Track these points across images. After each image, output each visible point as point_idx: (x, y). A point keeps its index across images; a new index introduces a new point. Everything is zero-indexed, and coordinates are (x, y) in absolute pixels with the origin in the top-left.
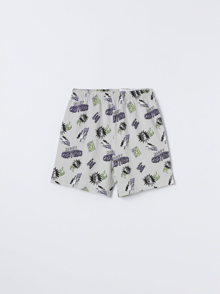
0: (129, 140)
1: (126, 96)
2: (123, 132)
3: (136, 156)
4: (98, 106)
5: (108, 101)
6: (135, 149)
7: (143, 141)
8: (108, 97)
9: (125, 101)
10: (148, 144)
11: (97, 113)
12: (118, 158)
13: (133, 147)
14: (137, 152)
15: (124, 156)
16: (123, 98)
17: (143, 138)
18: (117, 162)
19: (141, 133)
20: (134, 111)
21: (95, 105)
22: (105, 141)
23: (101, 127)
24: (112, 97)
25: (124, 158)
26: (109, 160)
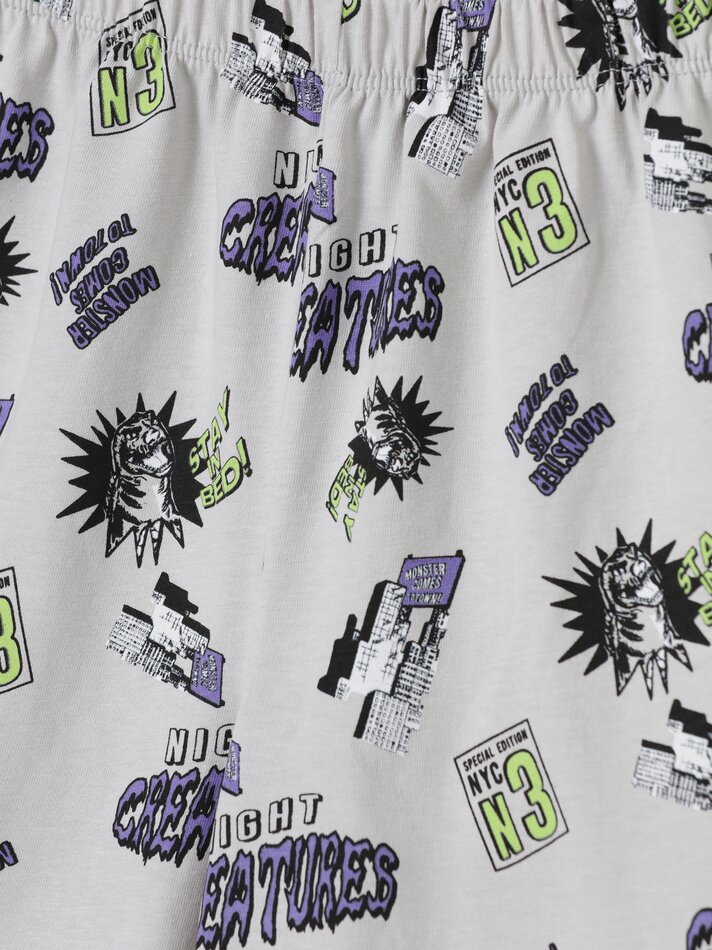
0: (445, 623)
1: (498, 65)
2: (376, 504)
3: (503, 852)
4: (145, 140)
5: (279, 101)
6: (499, 759)
7: (621, 667)
8: (276, 61)
9: (482, 125)
10: (678, 712)
11: (122, 228)
12: (267, 838)
13: (476, 727)
14: (517, 804)
15: (342, 819)
16: (463, 86)
17: (631, 626)
18: (240, 890)
19: (614, 562)
20: (565, 254)
21: (110, 121)
22: (175, 597)
23: (155, 404)
24: (328, 65)
25: (334, 852)
26: (176, 852)
